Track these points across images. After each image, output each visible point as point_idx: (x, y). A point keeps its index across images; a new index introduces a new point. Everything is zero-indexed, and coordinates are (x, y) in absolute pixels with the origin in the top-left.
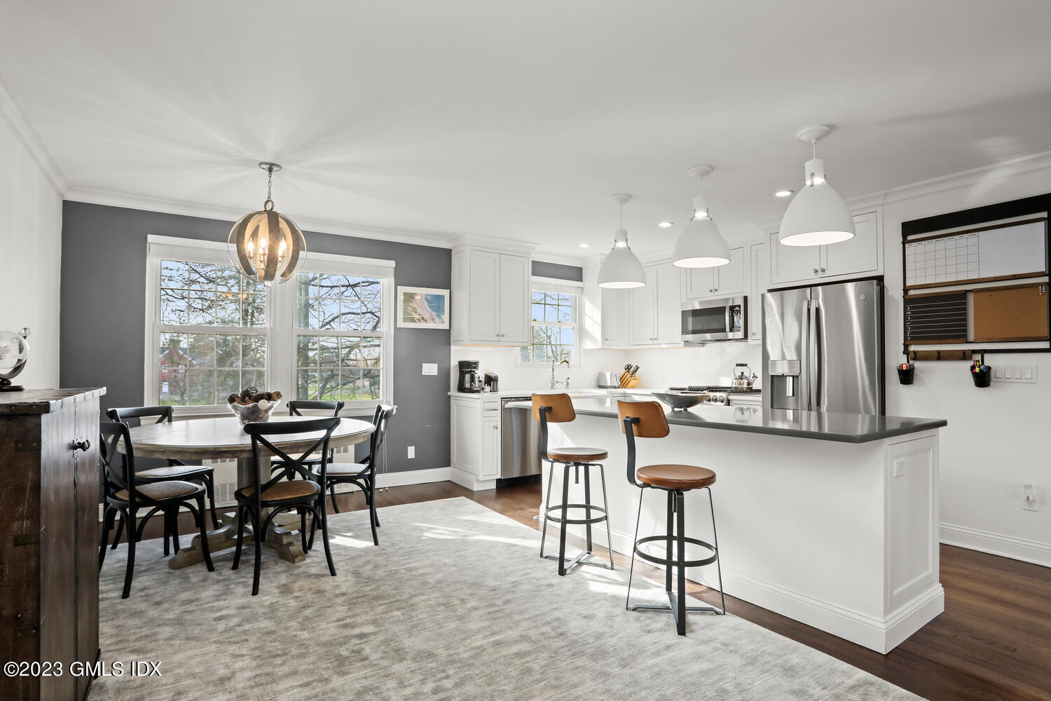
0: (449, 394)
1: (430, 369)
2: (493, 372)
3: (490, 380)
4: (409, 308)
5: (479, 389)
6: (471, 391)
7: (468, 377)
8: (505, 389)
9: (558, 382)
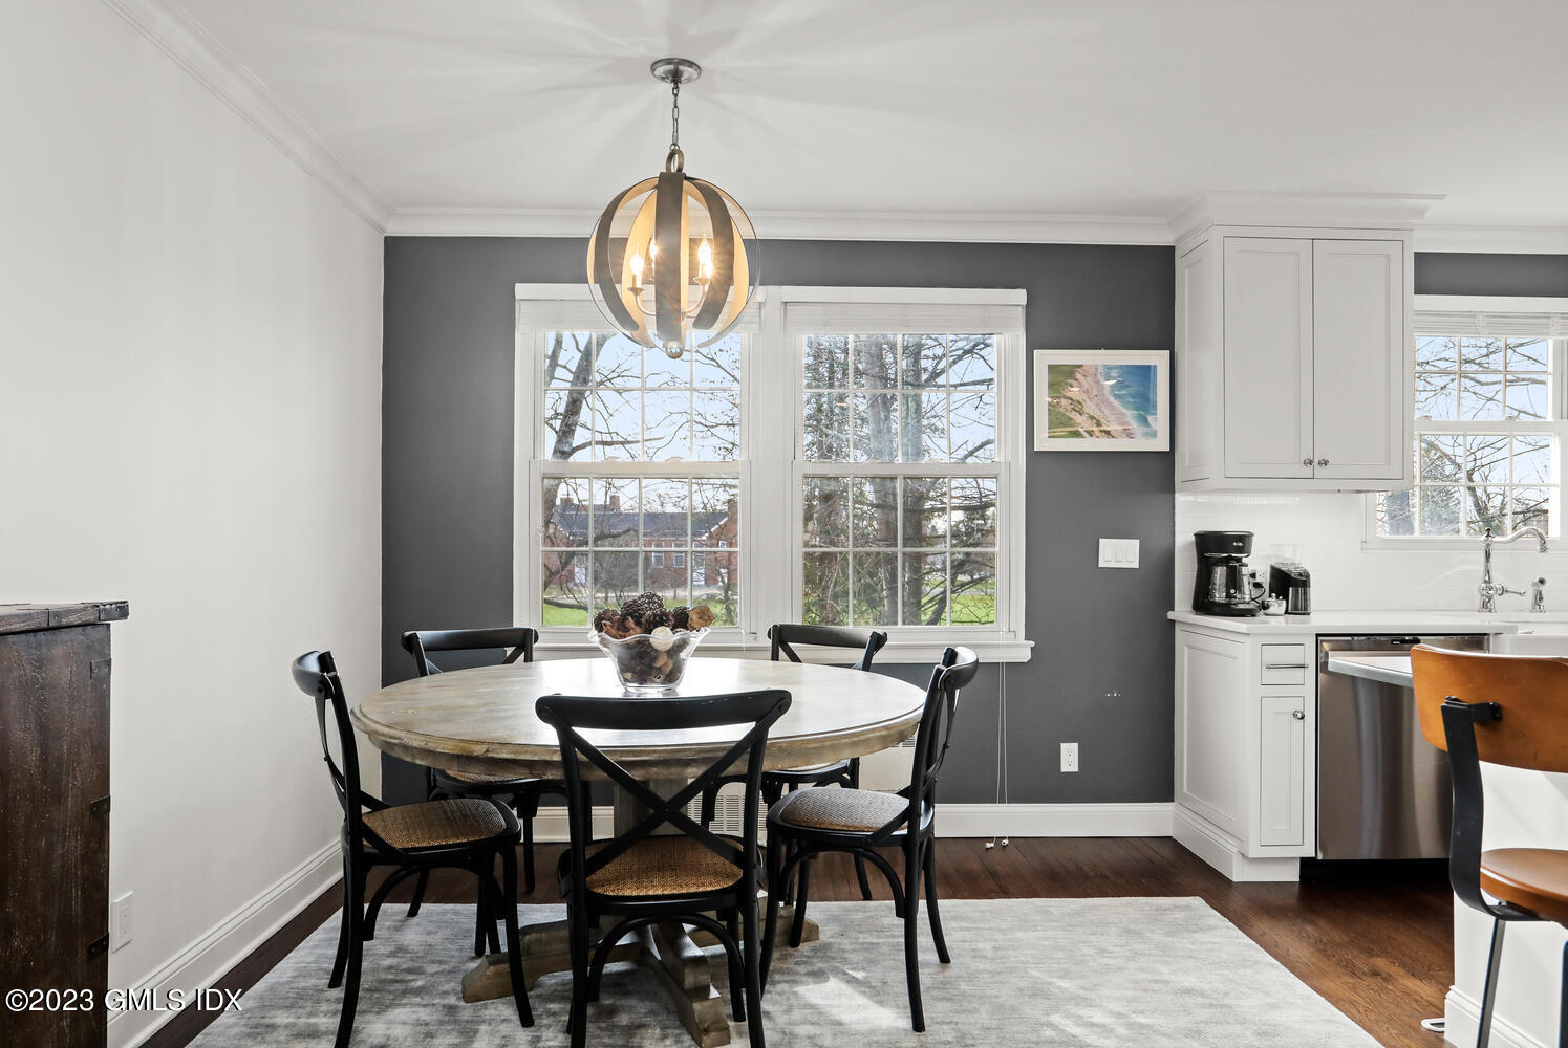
0: (1171, 615)
1: (1120, 553)
2: (1295, 559)
3: (1288, 585)
4: (1064, 401)
5: (1251, 606)
6: (1227, 610)
7: (1220, 573)
8: (1329, 610)
9: (1504, 591)
